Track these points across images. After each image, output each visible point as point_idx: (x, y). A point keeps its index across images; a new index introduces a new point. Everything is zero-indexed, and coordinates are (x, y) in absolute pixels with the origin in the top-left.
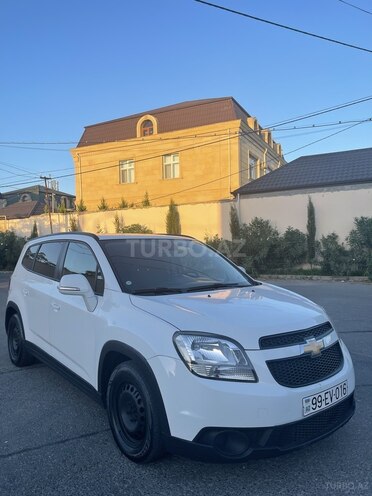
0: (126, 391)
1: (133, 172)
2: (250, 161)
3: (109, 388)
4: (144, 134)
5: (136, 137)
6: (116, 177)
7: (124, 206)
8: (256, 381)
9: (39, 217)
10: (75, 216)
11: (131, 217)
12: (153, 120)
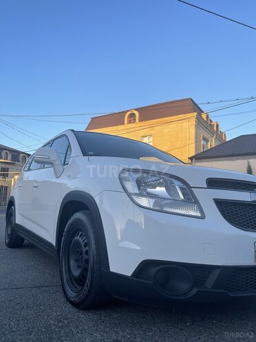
0: (76, 238)
2: (203, 142)
3: (63, 238)
4: (129, 122)
5: (123, 124)
8: (203, 217)
12: (137, 113)
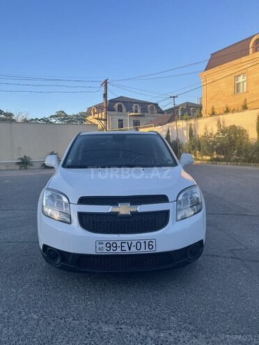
1: (245, 83)
4: (255, 50)
6: (232, 89)
7: (227, 111)
8: (70, 223)
9: (171, 124)
10: (192, 122)
11: (231, 120)
